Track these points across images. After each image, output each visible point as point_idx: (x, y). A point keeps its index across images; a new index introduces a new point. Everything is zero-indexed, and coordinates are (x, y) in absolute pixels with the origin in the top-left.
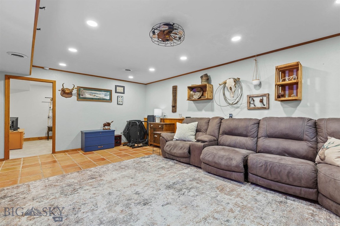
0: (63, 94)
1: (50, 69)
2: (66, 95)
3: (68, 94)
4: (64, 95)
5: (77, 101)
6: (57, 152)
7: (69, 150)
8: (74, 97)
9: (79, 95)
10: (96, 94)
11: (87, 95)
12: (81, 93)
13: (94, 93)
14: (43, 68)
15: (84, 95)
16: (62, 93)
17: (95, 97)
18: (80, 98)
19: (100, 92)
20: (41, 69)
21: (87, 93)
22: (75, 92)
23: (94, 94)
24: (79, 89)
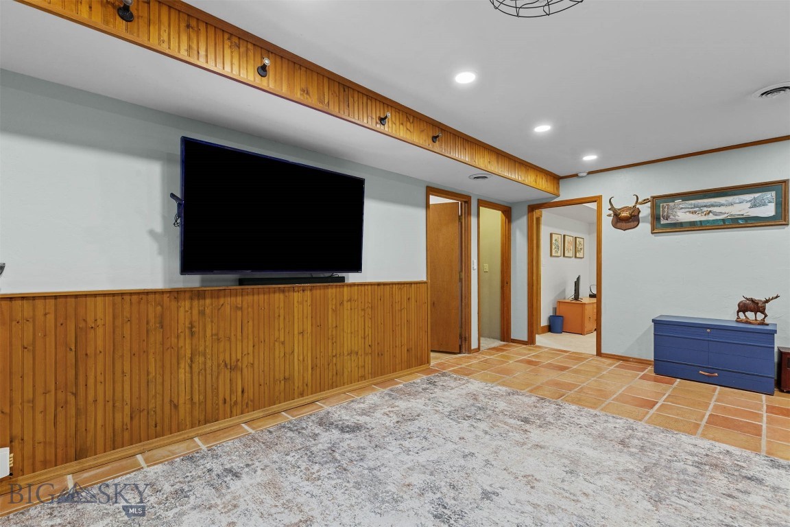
0: (617, 222)
1: (590, 173)
2: (624, 224)
3: (626, 220)
4: (619, 224)
5: (653, 236)
6: (606, 354)
7: (630, 358)
8: (645, 227)
9: (655, 218)
10: (713, 206)
11: (683, 216)
12: (664, 211)
13: (705, 206)
14: (576, 175)
15: (671, 217)
16: (615, 219)
17: (711, 217)
18: (660, 224)
19: (730, 199)
20: (575, 179)
21: (682, 208)
22: (645, 211)
23: (705, 209)
24: (656, 201)
